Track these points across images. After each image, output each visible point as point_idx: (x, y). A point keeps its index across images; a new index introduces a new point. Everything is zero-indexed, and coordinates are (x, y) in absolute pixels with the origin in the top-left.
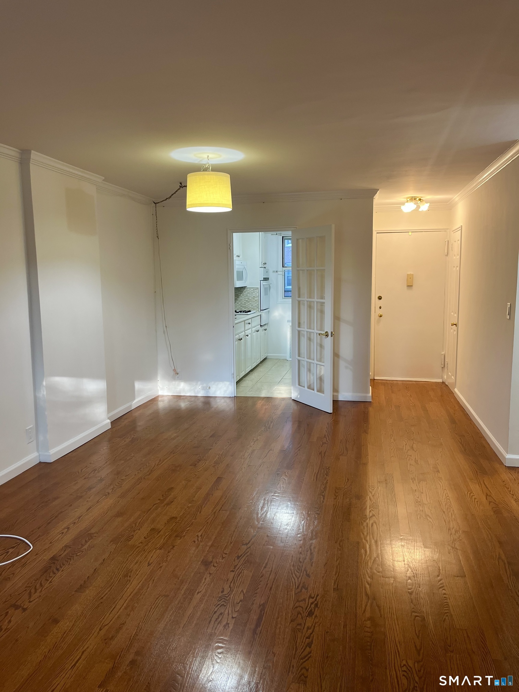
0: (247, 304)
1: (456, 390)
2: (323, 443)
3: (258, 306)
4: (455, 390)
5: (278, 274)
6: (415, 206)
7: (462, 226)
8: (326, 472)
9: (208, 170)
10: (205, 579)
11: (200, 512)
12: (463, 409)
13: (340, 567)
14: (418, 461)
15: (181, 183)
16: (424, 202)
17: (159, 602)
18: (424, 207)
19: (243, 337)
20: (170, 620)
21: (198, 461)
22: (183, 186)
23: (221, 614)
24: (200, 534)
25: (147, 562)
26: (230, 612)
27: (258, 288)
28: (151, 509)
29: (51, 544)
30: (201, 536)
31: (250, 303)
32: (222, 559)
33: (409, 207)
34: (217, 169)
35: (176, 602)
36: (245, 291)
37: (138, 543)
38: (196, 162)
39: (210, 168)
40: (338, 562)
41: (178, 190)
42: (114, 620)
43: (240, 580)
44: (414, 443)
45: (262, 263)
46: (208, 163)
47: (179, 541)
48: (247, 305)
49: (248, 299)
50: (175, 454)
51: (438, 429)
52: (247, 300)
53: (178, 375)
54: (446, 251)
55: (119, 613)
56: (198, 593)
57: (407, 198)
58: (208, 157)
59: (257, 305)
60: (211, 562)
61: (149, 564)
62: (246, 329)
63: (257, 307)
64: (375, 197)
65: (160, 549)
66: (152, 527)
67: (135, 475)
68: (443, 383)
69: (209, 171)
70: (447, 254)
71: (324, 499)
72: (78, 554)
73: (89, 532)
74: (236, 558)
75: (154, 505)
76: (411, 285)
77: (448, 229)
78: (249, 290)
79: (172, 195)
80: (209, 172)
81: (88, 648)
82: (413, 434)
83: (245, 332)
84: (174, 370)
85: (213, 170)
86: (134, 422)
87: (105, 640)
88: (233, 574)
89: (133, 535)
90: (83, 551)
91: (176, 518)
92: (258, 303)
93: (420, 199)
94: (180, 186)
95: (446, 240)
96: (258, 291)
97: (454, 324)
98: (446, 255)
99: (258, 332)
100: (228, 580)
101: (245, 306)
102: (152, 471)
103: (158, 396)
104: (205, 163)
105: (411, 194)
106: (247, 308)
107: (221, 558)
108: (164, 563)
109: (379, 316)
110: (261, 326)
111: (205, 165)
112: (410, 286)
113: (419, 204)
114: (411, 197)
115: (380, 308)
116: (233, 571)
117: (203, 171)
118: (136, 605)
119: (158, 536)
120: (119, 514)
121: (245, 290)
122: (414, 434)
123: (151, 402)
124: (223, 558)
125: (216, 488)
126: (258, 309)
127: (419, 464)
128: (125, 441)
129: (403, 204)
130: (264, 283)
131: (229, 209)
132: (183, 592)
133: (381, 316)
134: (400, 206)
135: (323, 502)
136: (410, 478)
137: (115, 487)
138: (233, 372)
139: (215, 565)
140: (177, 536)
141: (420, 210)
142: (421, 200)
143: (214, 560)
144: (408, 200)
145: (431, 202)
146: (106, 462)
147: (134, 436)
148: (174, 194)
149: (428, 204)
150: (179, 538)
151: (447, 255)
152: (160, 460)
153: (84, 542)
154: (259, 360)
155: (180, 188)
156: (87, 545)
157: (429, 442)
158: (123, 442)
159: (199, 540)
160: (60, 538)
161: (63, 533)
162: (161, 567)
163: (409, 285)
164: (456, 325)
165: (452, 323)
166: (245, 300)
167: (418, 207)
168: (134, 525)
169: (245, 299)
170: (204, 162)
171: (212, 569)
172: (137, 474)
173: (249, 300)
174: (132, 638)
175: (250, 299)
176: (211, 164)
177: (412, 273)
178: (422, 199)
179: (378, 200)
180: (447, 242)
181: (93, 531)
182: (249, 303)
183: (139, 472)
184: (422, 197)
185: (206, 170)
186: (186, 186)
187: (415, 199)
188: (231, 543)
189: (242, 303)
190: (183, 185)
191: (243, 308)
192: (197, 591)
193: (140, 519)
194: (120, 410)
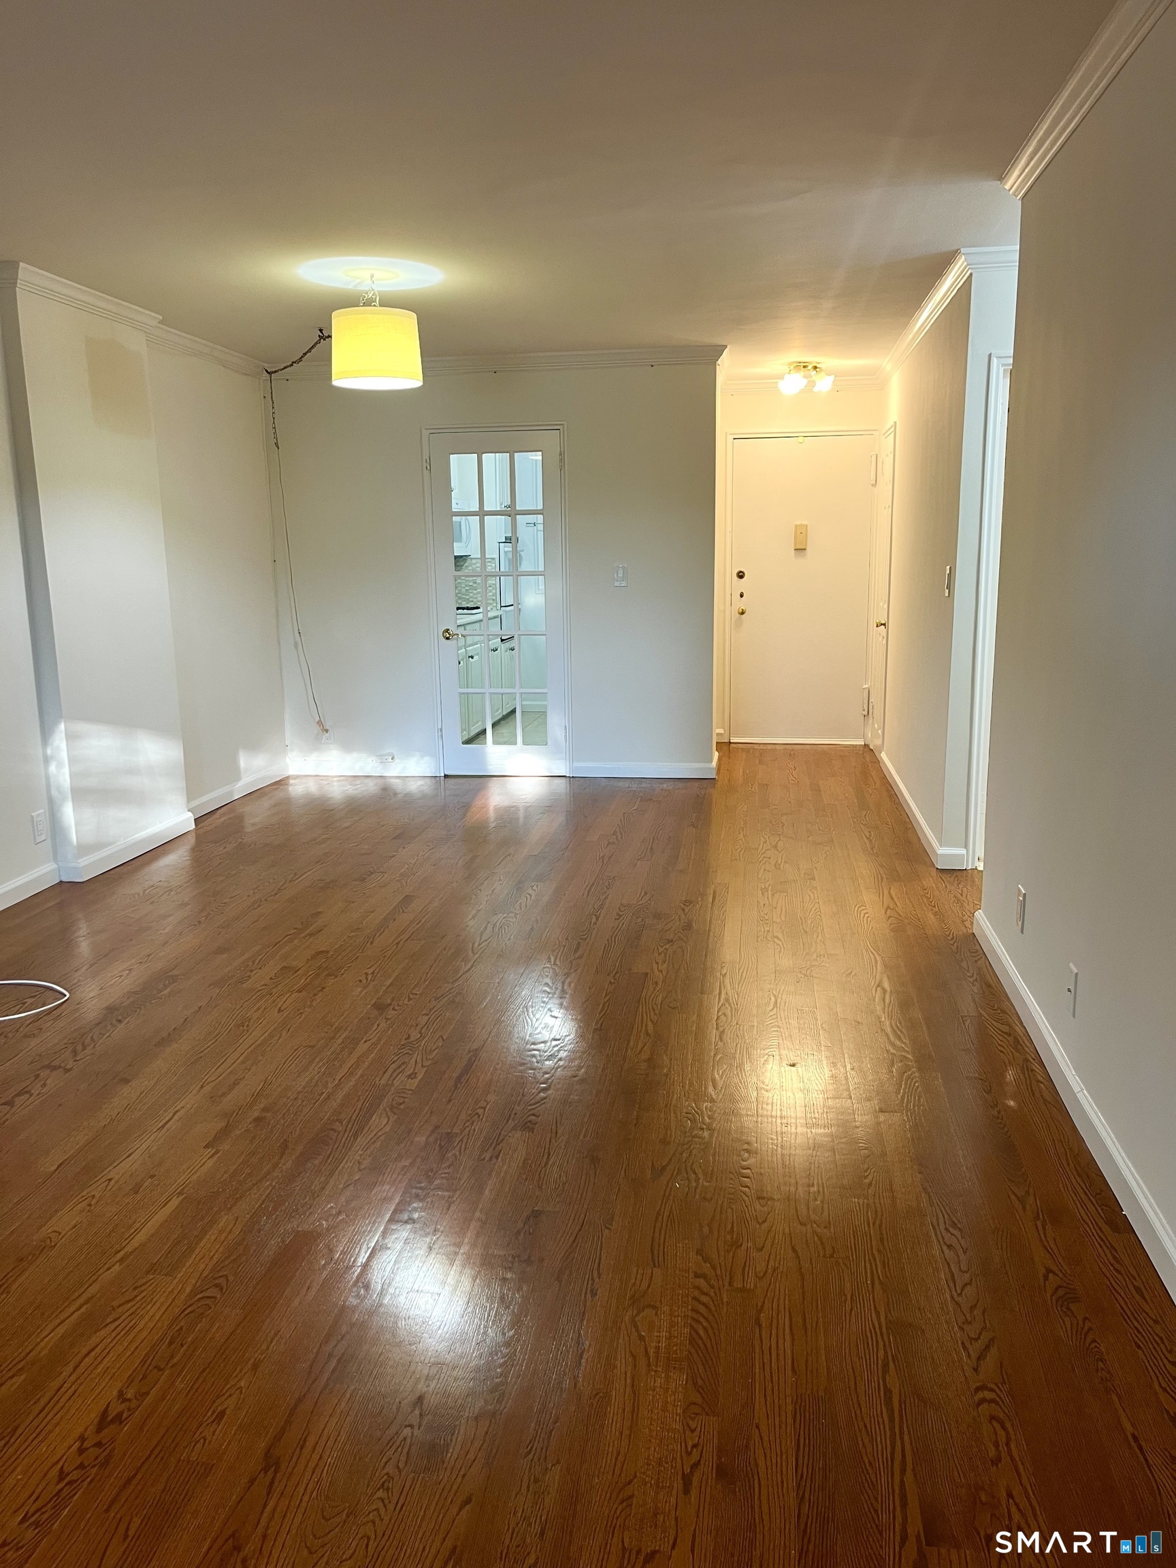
0: (472, 593)
1: (884, 756)
2: (609, 843)
3: (494, 598)
4: (882, 755)
5: (537, 530)
6: (805, 381)
7: (895, 422)
8: (607, 884)
9: (373, 304)
10: (378, 1025)
11: (372, 943)
12: (889, 787)
13: (609, 1004)
14: (779, 865)
15: (321, 330)
16: (823, 374)
17: (299, 1053)
18: (824, 384)
19: (463, 659)
20: (318, 1073)
21: (368, 873)
22: (324, 336)
23: (404, 1063)
24: (370, 971)
25: (278, 1008)
26: (419, 1060)
27: (494, 559)
28: (279, 942)
29: (102, 991)
30: (373, 973)
31: (478, 590)
32: (409, 1001)
33: (793, 384)
34: (390, 302)
35: (329, 1053)
36: (467, 567)
37: (258, 986)
38: (350, 287)
39: (376, 299)
40: (608, 998)
41: (316, 343)
42: (223, 1076)
43: (439, 1024)
44: (780, 840)
45: (501, 504)
46: (373, 290)
47: (332, 981)
48: (471, 595)
49: (475, 583)
50: (324, 865)
51: (832, 817)
52: (471, 584)
53: (327, 735)
54: (873, 477)
55: (232, 1068)
56: (365, 1042)
57: (789, 364)
58: (372, 276)
59: (493, 595)
60: (390, 1005)
61: (280, 1010)
62: (468, 643)
63: (493, 600)
64: (719, 362)
65: (299, 991)
66: (284, 964)
67: (249, 896)
68: (866, 746)
69: (374, 306)
70: (874, 482)
71: (597, 920)
72: (153, 1002)
73: (170, 974)
74: (433, 999)
75: (285, 937)
76: (804, 547)
77: (877, 430)
78: (476, 563)
79: (305, 354)
80: (375, 308)
81: (183, 1107)
82: (783, 826)
83: (466, 650)
84: (320, 723)
85: (383, 304)
86: (240, 819)
87: (211, 1098)
88: (427, 1018)
89: (249, 976)
90: (162, 998)
91: (327, 952)
92: (494, 591)
93: (815, 368)
94: (319, 336)
95: (872, 453)
96: (494, 565)
97: (882, 624)
98: (872, 485)
99: (494, 651)
100: (417, 1025)
101: (467, 597)
102: (279, 889)
103: (288, 778)
104: (367, 289)
105: (796, 356)
106: (472, 601)
107: (407, 999)
108: (306, 1009)
109: (739, 613)
110: (502, 640)
111: (367, 293)
112: (800, 550)
113: (814, 378)
114: (796, 362)
115: (742, 596)
116: (427, 1015)
117: (364, 305)
118: (260, 1058)
119: (293, 977)
120: (220, 950)
121: (466, 564)
122: (784, 828)
123: (274, 787)
124: (410, 999)
125: (401, 911)
126: (495, 605)
127: (782, 868)
128: (225, 848)
129: (781, 377)
130: (506, 549)
131: (418, 383)
132: (340, 1041)
133: (743, 613)
134: (777, 382)
135: (595, 924)
136: (759, 889)
137: (210, 914)
138: (440, 727)
139: (396, 1008)
140: (329, 975)
141: (816, 389)
142: (817, 369)
143: (395, 1003)
144: (792, 367)
145: (838, 374)
146: (191, 879)
147: (243, 839)
148: (307, 352)
149: (832, 377)
150: (333, 977)
151: (874, 485)
152: (295, 874)
153: (161, 986)
154: (500, 711)
155: (320, 340)
156: (166, 992)
157: (808, 837)
158: (222, 849)
159: (369, 979)
160: (118, 982)
161: (121, 976)
162: (302, 1013)
163: (798, 547)
164: (884, 625)
165: (878, 621)
166: (467, 586)
167: (812, 384)
168: (251, 963)
169: (467, 583)
170: (364, 288)
171: (391, 1013)
172: (251, 894)
173: (475, 585)
174: (255, 1094)
175: (478, 582)
176: (379, 292)
177: (805, 523)
178: (818, 366)
179: (728, 368)
180: (874, 458)
181: (175, 972)
182: (475, 592)
183: (256, 891)
184: (818, 363)
185: (368, 303)
186: (330, 337)
187: (804, 367)
188: (425, 981)
189: (461, 590)
190: (326, 334)
191: (463, 603)
192: (364, 1040)
193: (261, 957)
194: (213, 798)
